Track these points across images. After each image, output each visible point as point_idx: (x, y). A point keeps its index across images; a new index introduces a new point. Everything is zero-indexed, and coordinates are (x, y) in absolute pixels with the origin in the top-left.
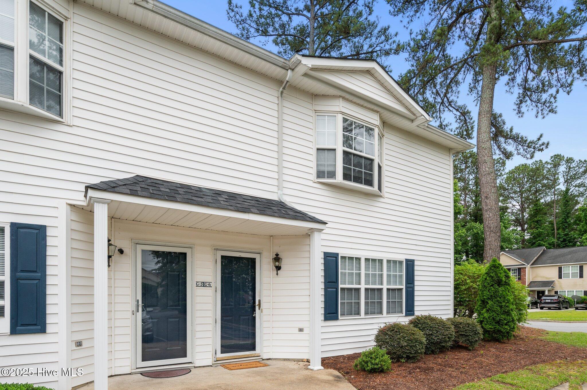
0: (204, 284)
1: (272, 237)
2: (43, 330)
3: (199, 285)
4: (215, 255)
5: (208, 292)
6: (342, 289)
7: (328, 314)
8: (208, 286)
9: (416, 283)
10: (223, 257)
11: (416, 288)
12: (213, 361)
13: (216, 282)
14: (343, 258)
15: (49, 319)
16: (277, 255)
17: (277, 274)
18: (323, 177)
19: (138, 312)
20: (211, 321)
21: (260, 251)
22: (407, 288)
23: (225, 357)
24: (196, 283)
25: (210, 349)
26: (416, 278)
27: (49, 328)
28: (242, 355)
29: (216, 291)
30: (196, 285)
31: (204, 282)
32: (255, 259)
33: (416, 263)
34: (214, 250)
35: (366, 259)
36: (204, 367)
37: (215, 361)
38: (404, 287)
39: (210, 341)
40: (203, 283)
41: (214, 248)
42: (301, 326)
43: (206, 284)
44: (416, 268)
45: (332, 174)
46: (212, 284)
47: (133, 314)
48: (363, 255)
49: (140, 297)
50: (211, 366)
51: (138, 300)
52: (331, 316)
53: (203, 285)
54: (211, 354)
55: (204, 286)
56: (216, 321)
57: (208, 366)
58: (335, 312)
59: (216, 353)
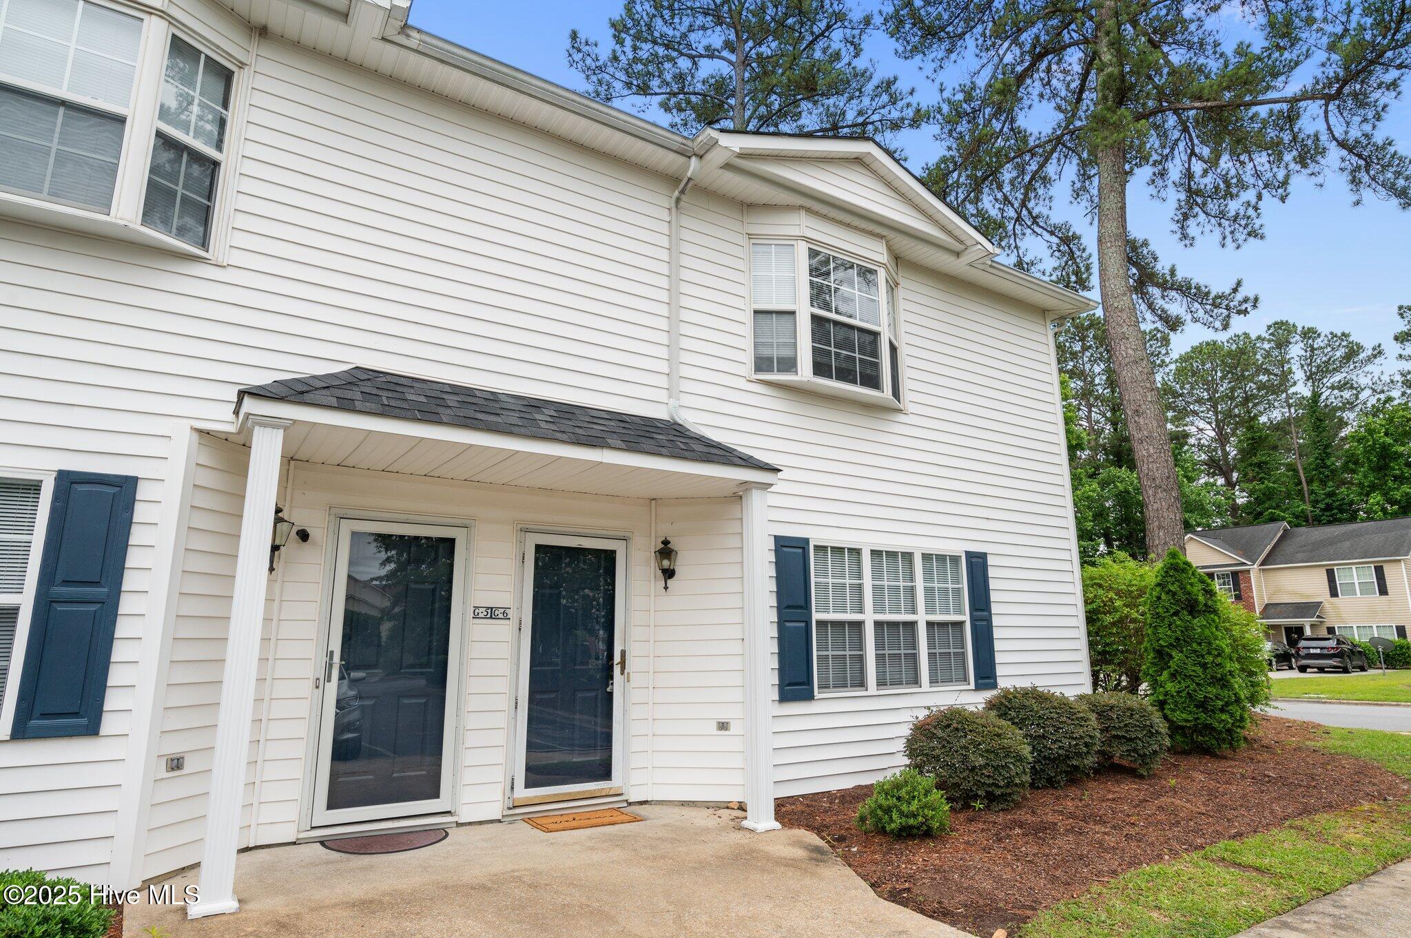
0: (492, 613)
1: (653, 502)
2: (92, 729)
3: (481, 615)
4: (521, 542)
5: (502, 631)
6: (819, 623)
7: (789, 685)
8: (501, 616)
9: (995, 609)
10: (539, 548)
11: (996, 621)
12: (505, 808)
13: (520, 608)
14: (820, 549)
15: (112, 701)
16: (666, 542)
17: (666, 588)
18: (770, 370)
19: (329, 681)
20: (504, 703)
21: (626, 534)
22: (973, 619)
23: (535, 797)
24: (472, 609)
25: (499, 775)
26: (994, 596)
27: (109, 724)
28: (578, 792)
29: (520, 629)
30: (472, 615)
31: (492, 608)
32: (614, 552)
33: (991, 561)
34: (519, 532)
35: (873, 552)
36: (480, 823)
37: (510, 809)
38: (966, 618)
39: (499, 756)
40: (489, 611)
41: (520, 526)
42: (723, 717)
43: (496, 612)
44: (991, 572)
45: (789, 364)
46: (510, 613)
47: (317, 687)
48: (867, 541)
49: (336, 646)
50: (499, 821)
51: (332, 653)
52: (796, 690)
53: (489, 616)
54: (500, 788)
55: (491, 617)
56: (516, 703)
57: (492, 822)
58: (805, 680)
59: (512, 788)
